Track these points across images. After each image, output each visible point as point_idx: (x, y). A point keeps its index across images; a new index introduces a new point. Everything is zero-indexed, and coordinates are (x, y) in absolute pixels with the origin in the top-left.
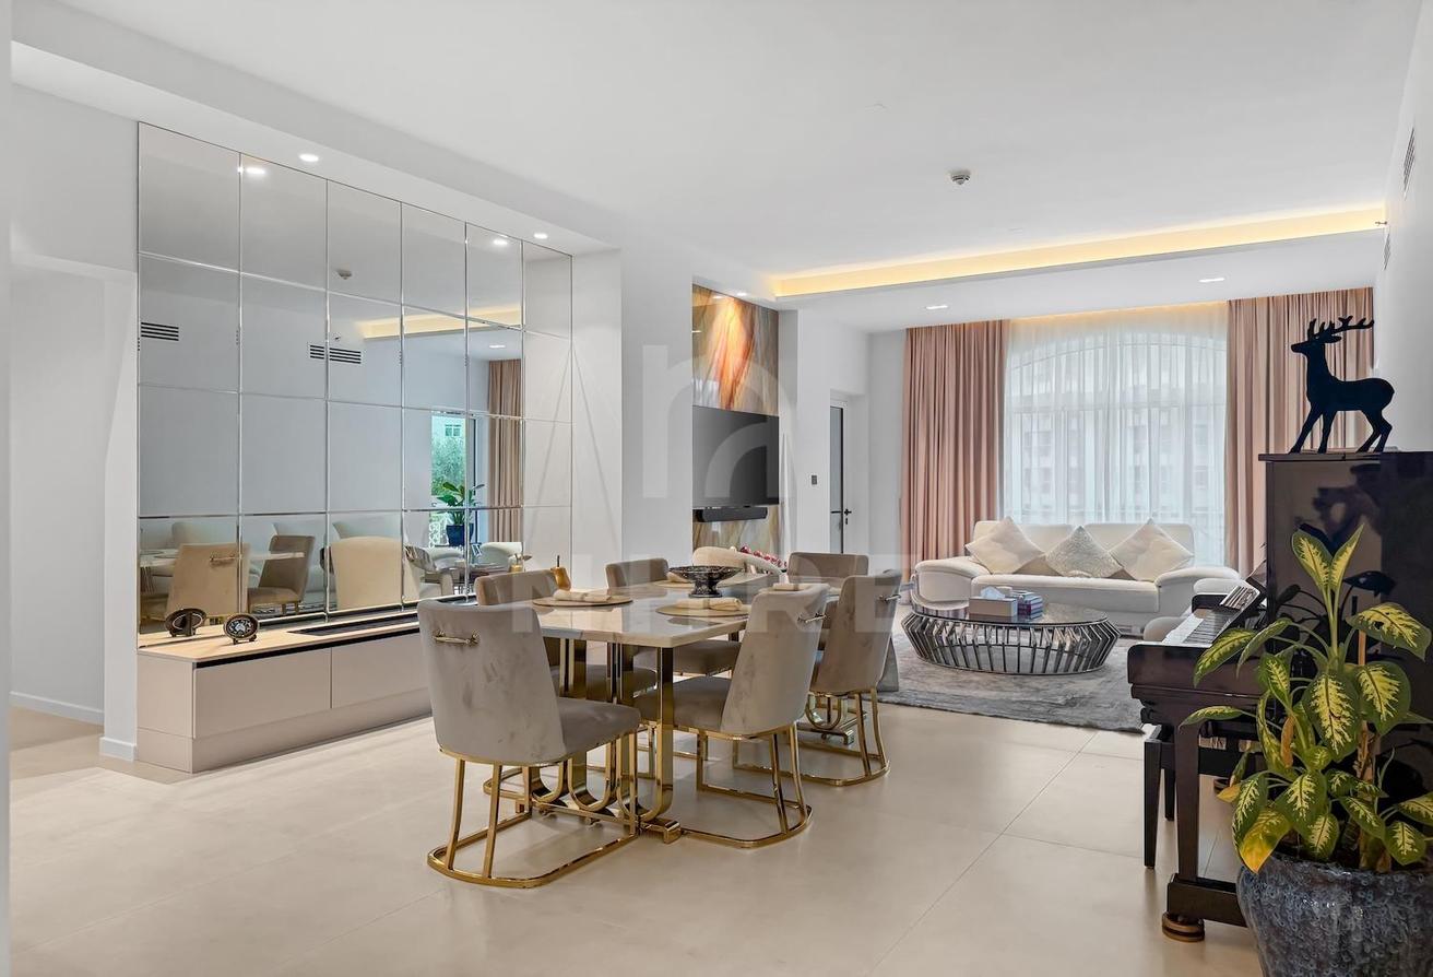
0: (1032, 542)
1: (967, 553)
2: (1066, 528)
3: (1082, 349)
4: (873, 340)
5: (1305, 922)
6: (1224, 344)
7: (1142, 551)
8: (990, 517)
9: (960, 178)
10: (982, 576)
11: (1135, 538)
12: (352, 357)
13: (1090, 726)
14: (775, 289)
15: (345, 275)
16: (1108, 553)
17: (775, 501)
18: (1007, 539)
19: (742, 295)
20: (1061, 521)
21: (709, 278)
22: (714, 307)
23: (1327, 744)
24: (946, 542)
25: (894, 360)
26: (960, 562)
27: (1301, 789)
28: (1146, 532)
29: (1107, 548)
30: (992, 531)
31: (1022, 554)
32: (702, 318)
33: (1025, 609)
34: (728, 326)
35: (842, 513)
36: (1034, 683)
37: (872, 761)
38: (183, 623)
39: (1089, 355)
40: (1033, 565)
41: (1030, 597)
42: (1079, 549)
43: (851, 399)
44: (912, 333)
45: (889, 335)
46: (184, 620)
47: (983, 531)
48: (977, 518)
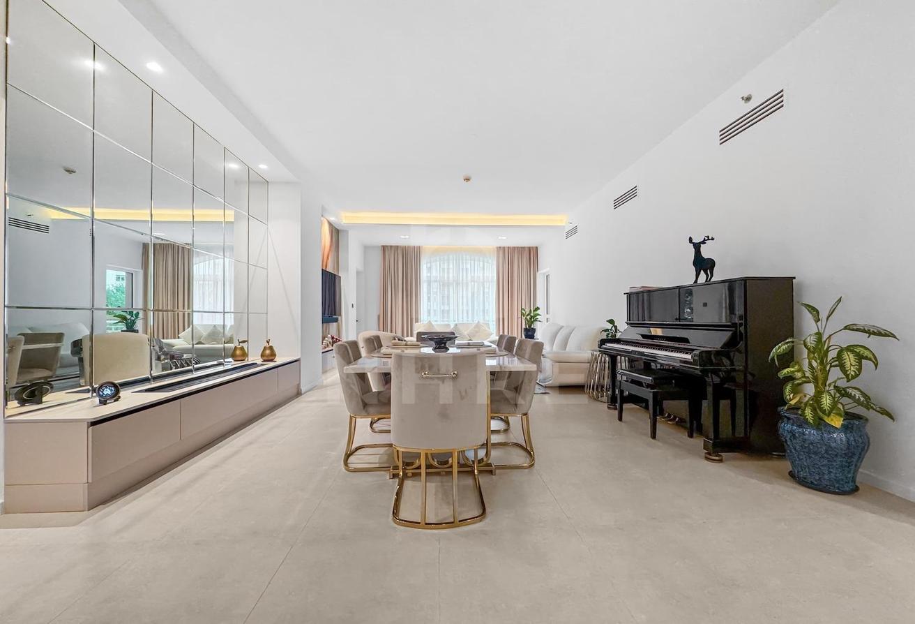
3: (448, 260)
4: (366, 248)
6: (495, 262)
7: (477, 332)
9: (467, 179)
11: (475, 328)
12: (44, 229)
14: (344, 218)
15: (70, 171)
16: (466, 333)
17: (340, 315)
19: (332, 219)
25: (377, 258)
28: (478, 325)
30: (424, 326)
34: (326, 231)
35: (357, 322)
38: (32, 394)
39: (451, 261)
44: (384, 248)
45: (373, 247)
46: (33, 392)
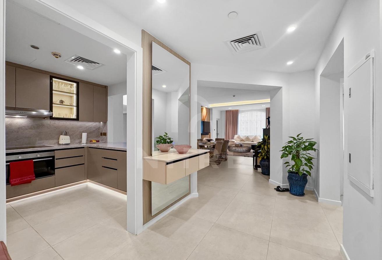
0: (242, 137)
1: (234, 139)
2: (246, 136)
3: (248, 113)
4: (221, 112)
5: (264, 164)
7: (255, 139)
8: (237, 134)
9: (234, 96)
10: (236, 142)
11: (254, 137)
13: (248, 157)
14: (210, 106)
17: (210, 133)
18: (239, 137)
19: (206, 107)
20: (245, 135)
21: (203, 105)
22: (203, 108)
23: (266, 151)
24: (231, 138)
25: (224, 114)
26: (233, 140)
27: (263, 154)
28: (256, 137)
29: (251, 138)
31: (241, 139)
32: (202, 109)
33: (241, 145)
34: (205, 111)
35: (217, 134)
36: (242, 153)
37: (226, 159)
39: (249, 114)
40: (242, 140)
41: (242, 144)
42: (248, 138)
43: (218, 119)
44: (227, 111)
45: (224, 111)
47: (236, 136)
48: (235, 135)
